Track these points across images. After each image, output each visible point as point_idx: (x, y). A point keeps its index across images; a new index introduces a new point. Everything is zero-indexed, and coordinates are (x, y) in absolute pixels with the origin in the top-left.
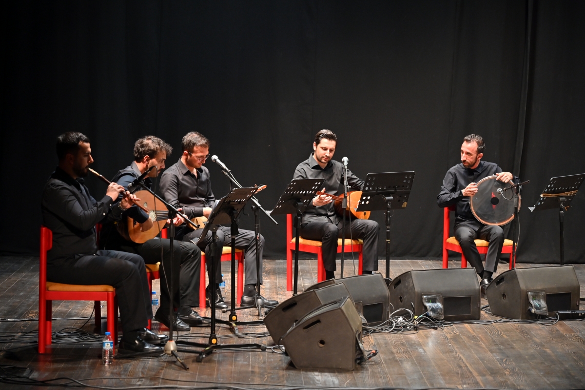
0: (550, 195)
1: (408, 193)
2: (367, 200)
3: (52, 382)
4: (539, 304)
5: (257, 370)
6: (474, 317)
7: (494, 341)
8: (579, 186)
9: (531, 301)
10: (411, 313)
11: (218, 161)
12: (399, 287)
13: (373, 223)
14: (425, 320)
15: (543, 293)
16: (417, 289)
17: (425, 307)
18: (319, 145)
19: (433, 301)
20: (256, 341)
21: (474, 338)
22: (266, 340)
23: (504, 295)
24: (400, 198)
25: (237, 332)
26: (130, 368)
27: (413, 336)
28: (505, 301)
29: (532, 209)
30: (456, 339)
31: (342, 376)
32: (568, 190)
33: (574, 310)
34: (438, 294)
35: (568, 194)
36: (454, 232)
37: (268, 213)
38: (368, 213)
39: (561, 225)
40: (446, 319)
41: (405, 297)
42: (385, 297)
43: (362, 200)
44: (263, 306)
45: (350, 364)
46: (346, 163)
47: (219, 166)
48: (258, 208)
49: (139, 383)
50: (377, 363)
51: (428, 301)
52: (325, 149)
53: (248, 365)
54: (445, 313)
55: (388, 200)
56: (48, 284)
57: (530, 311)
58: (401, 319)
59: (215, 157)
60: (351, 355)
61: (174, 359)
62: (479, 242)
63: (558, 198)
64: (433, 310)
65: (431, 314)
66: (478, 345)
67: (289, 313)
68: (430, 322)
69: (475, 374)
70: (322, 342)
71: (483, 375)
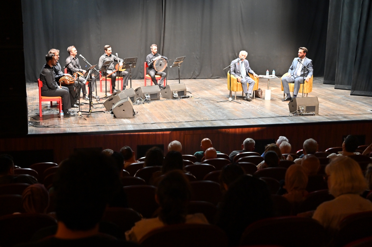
0: (176, 63)
1: (136, 63)
2: (124, 66)
3: (50, 126)
4: (176, 95)
5: (106, 119)
6: (158, 99)
7: (167, 106)
8: (183, 60)
9: (174, 94)
10: (142, 99)
11: (82, 56)
12: (137, 91)
13: (126, 72)
14: (145, 101)
15: (177, 91)
16: (143, 92)
17: (145, 97)
18: (107, 51)
19: (147, 95)
20: (101, 110)
21: (160, 106)
22: (104, 109)
23: (166, 92)
24: (134, 64)
25: (94, 107)
26: (70, 120)
27: (144, 106)
28: (166, 94)
29: (171, 67)
30: (156, 106)
31: (131, 120)
32: (180, 61)
33: (185, 95)
34: (149, 93)
35: (180, 62)
36: (148, 73)
37: (98, 71)
38: (125, 70)
39: (179, 71)
40: (151, 100)
41: (139, 94)
42: (134, 95)
43: (123, 66)
44: (98, 98)
45: (132, 116)
46: (117, 55)
47: (82, 58)
48: (95, 70)
49: (75, 125)
50: (138, 115)
51: (146, 95)
52: (110, 51)
53: (102, 117)
54: (151, 98)
55: (130, 66)
56: (42, 97)
57: (173, 97)
58: (138, 100)
59: (80, 55)
60: (132, 114)
61: (81, 117)
62: (156, 76)
63: (178, 64)
64: (148, 98)
65: (147, 99)
66: (163, 108)
67: (111, 102)
68: (147, 101)
69: (166, 117)
70: (124, 110)
71: (169, 117)
